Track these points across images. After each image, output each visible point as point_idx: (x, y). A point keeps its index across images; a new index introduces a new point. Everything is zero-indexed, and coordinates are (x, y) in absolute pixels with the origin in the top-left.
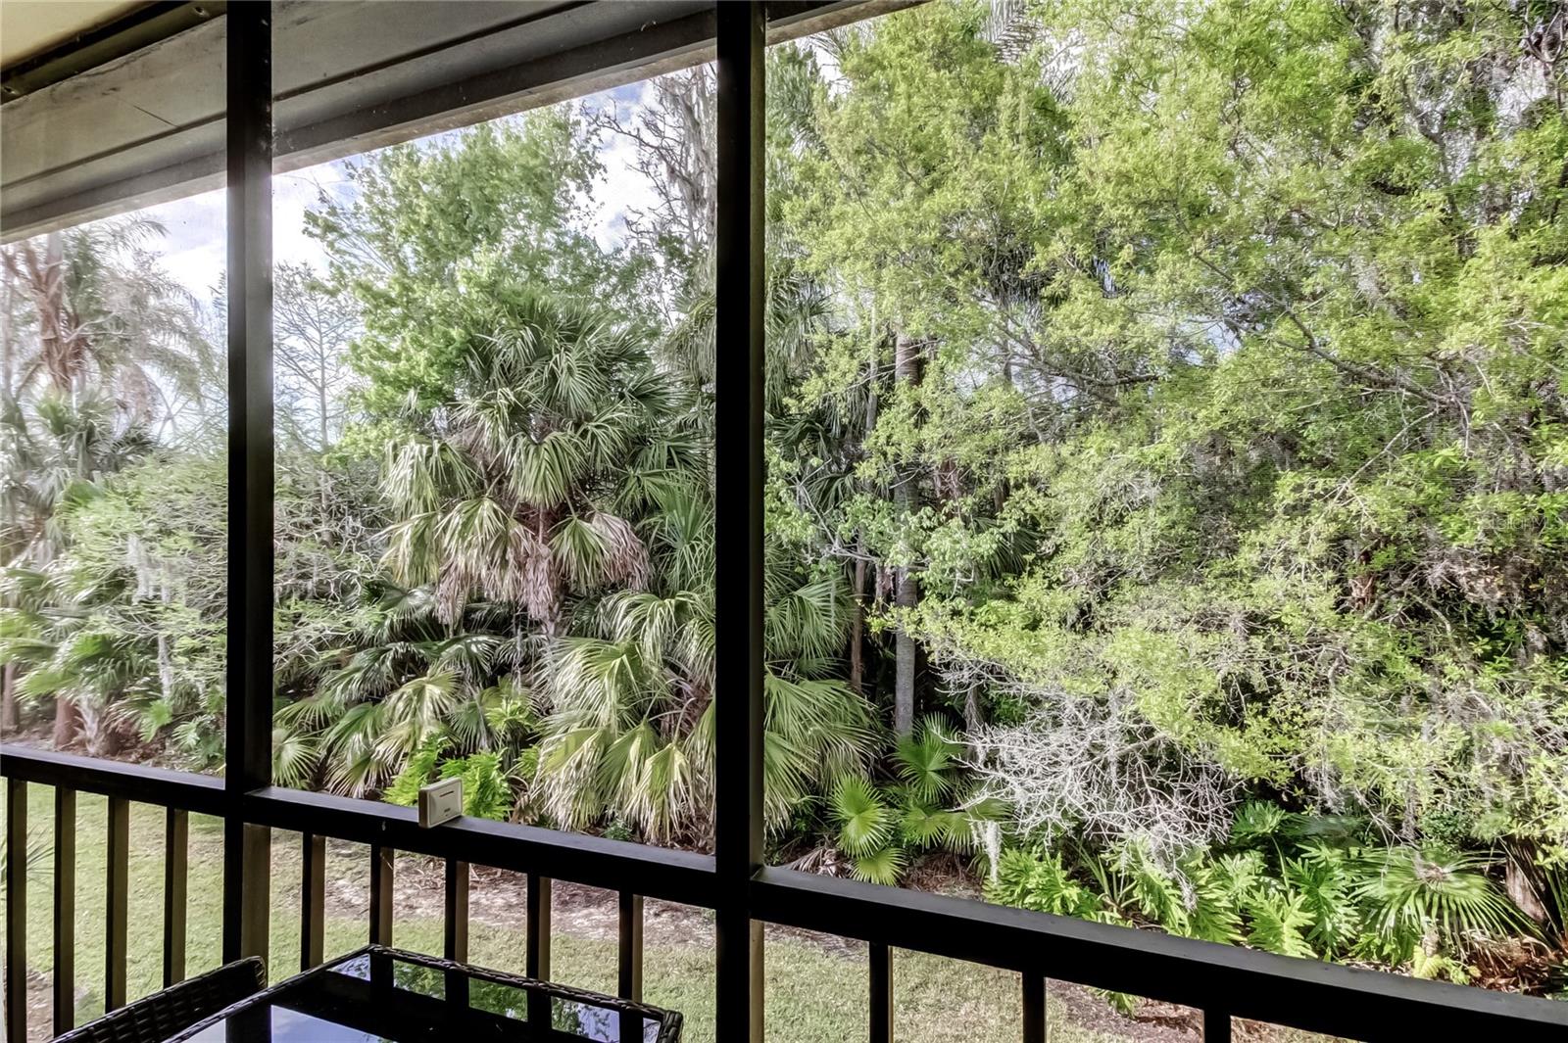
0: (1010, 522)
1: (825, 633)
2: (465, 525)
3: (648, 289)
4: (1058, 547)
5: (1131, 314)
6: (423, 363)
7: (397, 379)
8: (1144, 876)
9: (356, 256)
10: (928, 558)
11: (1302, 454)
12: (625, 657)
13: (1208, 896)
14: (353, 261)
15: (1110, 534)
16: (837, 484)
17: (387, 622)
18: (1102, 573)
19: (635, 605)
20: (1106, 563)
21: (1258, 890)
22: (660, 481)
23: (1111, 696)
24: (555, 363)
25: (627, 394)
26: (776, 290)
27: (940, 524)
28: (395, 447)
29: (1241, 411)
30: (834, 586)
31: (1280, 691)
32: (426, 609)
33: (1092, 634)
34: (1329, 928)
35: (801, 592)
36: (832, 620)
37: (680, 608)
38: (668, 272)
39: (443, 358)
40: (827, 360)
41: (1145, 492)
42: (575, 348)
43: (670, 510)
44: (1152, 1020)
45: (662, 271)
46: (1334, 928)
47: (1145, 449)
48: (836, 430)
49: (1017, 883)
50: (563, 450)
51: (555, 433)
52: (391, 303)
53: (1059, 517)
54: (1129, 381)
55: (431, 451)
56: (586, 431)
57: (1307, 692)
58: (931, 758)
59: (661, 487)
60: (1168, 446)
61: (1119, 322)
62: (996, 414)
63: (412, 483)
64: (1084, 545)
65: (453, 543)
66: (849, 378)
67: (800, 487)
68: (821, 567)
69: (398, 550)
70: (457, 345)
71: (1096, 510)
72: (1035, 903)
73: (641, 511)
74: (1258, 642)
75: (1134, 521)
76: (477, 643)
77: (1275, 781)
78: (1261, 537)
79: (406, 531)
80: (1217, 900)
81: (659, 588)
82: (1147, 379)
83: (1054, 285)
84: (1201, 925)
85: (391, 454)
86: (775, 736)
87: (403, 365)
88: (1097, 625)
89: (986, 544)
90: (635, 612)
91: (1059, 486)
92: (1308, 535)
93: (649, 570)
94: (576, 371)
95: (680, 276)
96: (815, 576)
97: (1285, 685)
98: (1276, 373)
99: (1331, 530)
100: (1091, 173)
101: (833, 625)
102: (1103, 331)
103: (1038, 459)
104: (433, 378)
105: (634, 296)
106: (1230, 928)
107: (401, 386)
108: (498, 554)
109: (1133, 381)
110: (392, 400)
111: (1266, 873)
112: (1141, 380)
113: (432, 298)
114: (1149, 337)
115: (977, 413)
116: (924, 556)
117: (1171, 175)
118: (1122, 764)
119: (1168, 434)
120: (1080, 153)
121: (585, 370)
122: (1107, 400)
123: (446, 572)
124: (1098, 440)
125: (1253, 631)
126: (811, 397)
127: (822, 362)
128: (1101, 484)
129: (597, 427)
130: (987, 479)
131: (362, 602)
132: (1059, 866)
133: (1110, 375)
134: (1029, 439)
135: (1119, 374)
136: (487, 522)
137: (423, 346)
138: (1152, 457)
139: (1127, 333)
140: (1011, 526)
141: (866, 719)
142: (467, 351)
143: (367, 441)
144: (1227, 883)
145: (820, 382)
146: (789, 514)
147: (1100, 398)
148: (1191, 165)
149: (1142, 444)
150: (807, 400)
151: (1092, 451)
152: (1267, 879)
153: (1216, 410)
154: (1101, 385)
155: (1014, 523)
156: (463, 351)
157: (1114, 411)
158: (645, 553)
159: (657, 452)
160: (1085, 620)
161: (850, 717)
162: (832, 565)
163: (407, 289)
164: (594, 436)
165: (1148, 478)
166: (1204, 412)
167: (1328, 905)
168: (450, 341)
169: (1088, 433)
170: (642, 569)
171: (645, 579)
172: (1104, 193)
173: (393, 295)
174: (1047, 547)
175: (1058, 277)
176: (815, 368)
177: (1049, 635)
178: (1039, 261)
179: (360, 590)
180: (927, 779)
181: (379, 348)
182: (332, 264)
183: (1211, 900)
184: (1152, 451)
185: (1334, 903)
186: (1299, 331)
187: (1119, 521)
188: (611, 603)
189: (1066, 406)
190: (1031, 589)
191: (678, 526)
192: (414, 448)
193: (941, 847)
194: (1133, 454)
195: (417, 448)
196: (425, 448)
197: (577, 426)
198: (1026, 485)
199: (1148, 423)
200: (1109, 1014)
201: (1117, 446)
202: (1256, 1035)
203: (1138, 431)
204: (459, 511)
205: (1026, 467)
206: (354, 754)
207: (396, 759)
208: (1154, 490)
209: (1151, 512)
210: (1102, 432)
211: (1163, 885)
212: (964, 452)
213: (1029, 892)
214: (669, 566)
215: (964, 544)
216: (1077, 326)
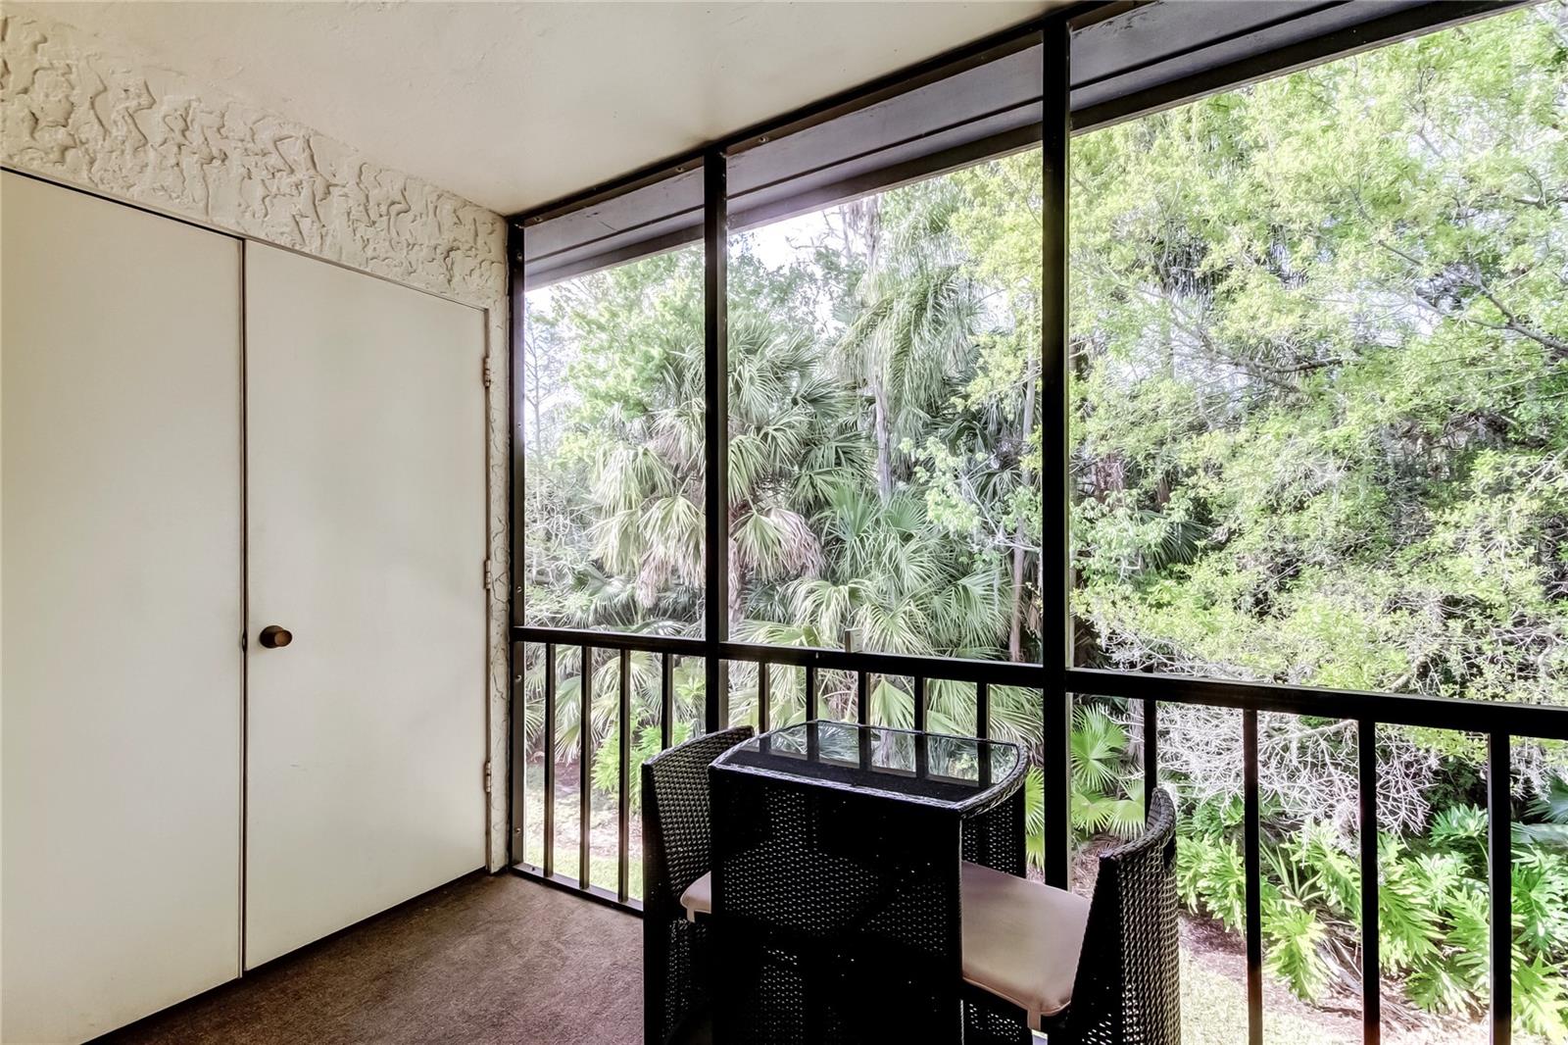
0: (1178, 509)
1: (989, 621)
2: (663, 519)
3: (806, 301)
4: (1232, 533)
5: (1310, 303)
6: (629, 379)
7: (607, 395)
8: (1329, 868)
9: (570, 291)
10: (1094, 546)
11: (1511, 435)
12: (803, 638)
13: (1401, 892)
14: (569, 295)
15: (1290, 520)
16: (995, 479)
17: (593, 607)
18: (1280, 560)
19: (812, 591)
20: (1283, 551)
21: (1460, 890)
22: (829, 478)
23: (1290, 671)
24: (740, 375)
25: (799, 399)
26: (936, 298)
27: (1104, 515)
28: (605, 454)
29: (1436, 394)
30: (997, 576)
31: (1481, 674)
32: (623, 597)
33: (1268, 619)
34: (1541, 932)
35: (964, 581)
36: (996, 608)
37: (853, 593)
38: (826, 284)
39: (645, 375)
40: (990, 360)
41: (1328, 477)
42: (756, 359)
43: (841, 505)
44: (1337, 1011)
45: (820, 283)
46: (1548, 934)
47: (1327, 433)
48: (992, 427)
49: (1188, 869)
50: (747, 450)
51: (741, 437)
52: (601, 327)
53: (1232, 504)
54: (1309, 366)
55: (636, 455)
56: (766, 435)
57: (1513, 675)
58: (1092, 748)
59: (833, 485)
60: (1354, 429)
61: (1299, 312)
62: (1164, 406)
63: (621, 482)
64: (1259, 531)
65: (654, 535)
66: (1014, 376)
67: (964, 480)
68: (984, 557)
69: (607, 542)
70: (656, 361)
71: (1272, 497)
72: (1208, 888)
73: (813, 507)
74: (1456, 626)
75: (1316, 506)
76: (663, 628)
77: (1472, 760)
78: (1455, 517)
79: (613, 525)
80: (1412, 896)
81: (831, 576)
82: (1330, 363)
83: (1230, 280)
84: (1394, 921)
85: (602, 460)
86: (941, 716)
87: (611, 380)
88: (1274, 610)
89: (1154, 532)
90: (812, 598)
91: (1232, 470)
92: (1509, 512)
93: (820, 560)
94: (757, 381)
95: (838, 289)
96: (979, 566)
97: (1486, 667)
98: (1473, 352)
99: (1535, 507)
100: (1269, 175)
101: (996, 613)
102: (1282, 322)
103: (1214, 444)
104: (637, 392)
105: (791, 309)
106: (1428, 925)
107: (608, 399)
108: (692, 545)
109: (1315, 367)
110: (601, 413)
111: (1468, 874)
112: (1322, 365)
113: (632, 323)
114: (1331, 324)
115: (1145, 406)
116: (1088, 545)
117: (1352, 171)
118: (1303, 749)
119: (1352, 418)
120: (1257, 157)
121: (764, 381)
122: (1284, 387)
123: (645, 561)
124: (1275, 424)
125: (1450, 616)
126: (978, 395)
127: (985, 362)
128: (1281, 469)
129: (775, 430)
130: (1153, 469)
131: (573, 589)
132: (1234, 852)
133: (1288, 362)
134: (1200, 428)
135: (1298, 360)
136: (682, 516)
137: (629, 365)
138: (1335, 440)
139: (1307, 321)
140: (1179, 516)
141: (1027, 706)
142: (664, 367)
143: (581, 448)
144: (1423, 882)
145: (986, 381)
146: (956, 506)
147: (1276, 384)
148: (1374, 160)
149: (1324, 428)
150: (973, 399)
151: (1270, 437)
152: (1471, 881)
153: (1408, 390)
154: (1279, 372)
155: (1182, 513)
156: (662, 368)
157: (1292, 398)
158: (817, 546)
159: (826, 452)
160: (1262, 606)
161: (1011, 703)
162: (996, 555)
163: (614, 315)
164: (774, 438)
165: (1332, 462)
166: (1393, 394)
167: (1541, 909)
168: (649, 359)
169: (1265, 420)
170: (815, 559)
171: (817, 568)
172: (1283, 193)
173: (603, 320)
174: (1220, 534)
175: (1234, 273)
176: (981, 368)
177: (1224, 614)
178: (1216, 258)
179: (570, 580)
180: (1089, 767)
181: (590, 367)
182: (553, 298)
183: (1404, 896)
184: (1335, 435)
185: (1548, 907)
186: (1498, 310)
187: (1300, 507)
188: (790, 590)
189: (1238, 395)
190: (1202, 573)
191: (847, 520)
192: (622, 453)
193: (1105, 832)
194: (1314, 437)
195: (625, 453)
196: (632, 453)
197: (758, 429)
198: (1200, 471)
199: (1331, 408)
200: (1290, 1001)
201: (1296, 431)
202: (1456, 1034)
203: (1319, 415)
204: (659, 508)
205: (1199, 453)
206: (570, 721)
207: (605, 724)
208: (1338, 474)
209: (1335, 497)
210: (1280, 418)
211: (1350, 877)
212: (1133, 443)
213: (1203, 876)
214: (840, 554)
215: (1131, 533)
216: (1253, 318)
